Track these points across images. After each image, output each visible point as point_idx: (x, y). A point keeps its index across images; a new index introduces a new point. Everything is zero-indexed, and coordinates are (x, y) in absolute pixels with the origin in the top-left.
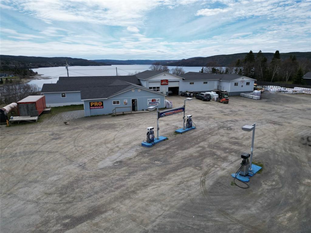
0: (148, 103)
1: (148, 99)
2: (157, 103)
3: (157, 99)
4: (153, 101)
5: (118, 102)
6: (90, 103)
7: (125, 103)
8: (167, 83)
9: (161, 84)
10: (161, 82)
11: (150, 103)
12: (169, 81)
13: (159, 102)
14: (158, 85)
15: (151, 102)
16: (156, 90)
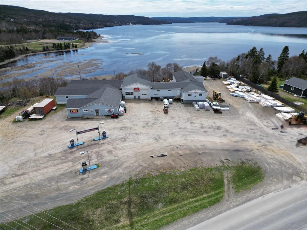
0: (106, 112)
1: (106, 109)
3: (111, 110)
4: (109, 110)
5: (87, 110)
6: (70, 110)
7: (91, 111)
9: (134, 91)
12: (140, 89)
14: (132, 91)
16: (130, 94)
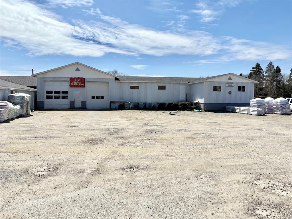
8: (83, 85)
9: (71, 86)
10: (71, 82)
12: (86, 80)
14: (65, 87)
16: (60, 96)
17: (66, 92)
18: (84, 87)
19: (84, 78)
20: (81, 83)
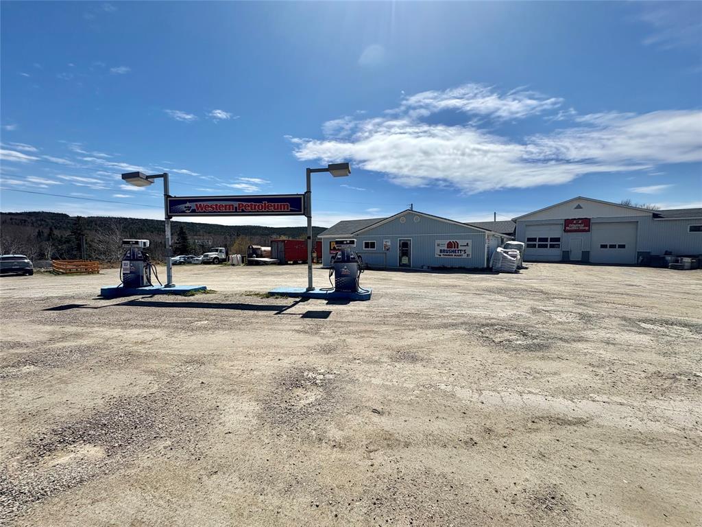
0: (437, 250)
1: (437, 242)
2: (463, 252)
3: (461, 242)
4: (450, 245)
5: (372, 245)
6: (331, 243)
7: (386, 246)
9: (565, 231)
10: (566, 225)
11: (441, 251)
12: (592, 221)
13: (469, 250)
15: (446, 249)
16: (547, 245)
17: (558, 240)
18: (589, 231)
19: (590, 219)
20: (583, 225)
